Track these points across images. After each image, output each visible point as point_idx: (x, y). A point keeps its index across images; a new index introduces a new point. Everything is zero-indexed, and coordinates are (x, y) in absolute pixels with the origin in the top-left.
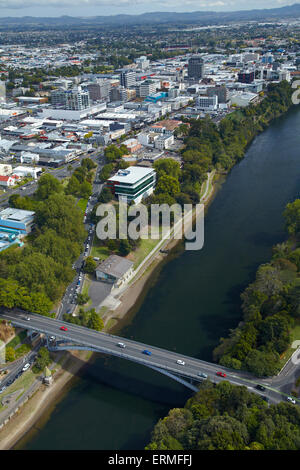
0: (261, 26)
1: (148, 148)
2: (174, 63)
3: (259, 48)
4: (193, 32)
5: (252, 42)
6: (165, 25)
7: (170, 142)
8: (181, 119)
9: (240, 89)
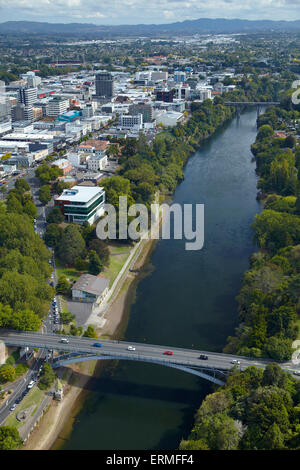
0: (154, 43)
1: (80, 170)
2: (71, 79)
3: (163, 67)
4: (77, 47)
5: (152, 60)
6: (38, 38)
7: (104, 162)
8: (108, 138)
9: (163, 108)
